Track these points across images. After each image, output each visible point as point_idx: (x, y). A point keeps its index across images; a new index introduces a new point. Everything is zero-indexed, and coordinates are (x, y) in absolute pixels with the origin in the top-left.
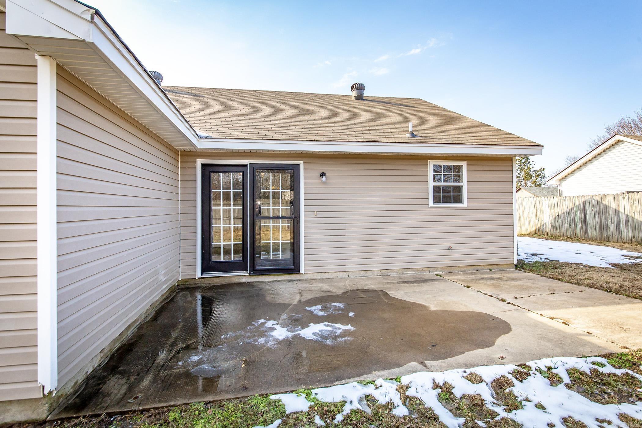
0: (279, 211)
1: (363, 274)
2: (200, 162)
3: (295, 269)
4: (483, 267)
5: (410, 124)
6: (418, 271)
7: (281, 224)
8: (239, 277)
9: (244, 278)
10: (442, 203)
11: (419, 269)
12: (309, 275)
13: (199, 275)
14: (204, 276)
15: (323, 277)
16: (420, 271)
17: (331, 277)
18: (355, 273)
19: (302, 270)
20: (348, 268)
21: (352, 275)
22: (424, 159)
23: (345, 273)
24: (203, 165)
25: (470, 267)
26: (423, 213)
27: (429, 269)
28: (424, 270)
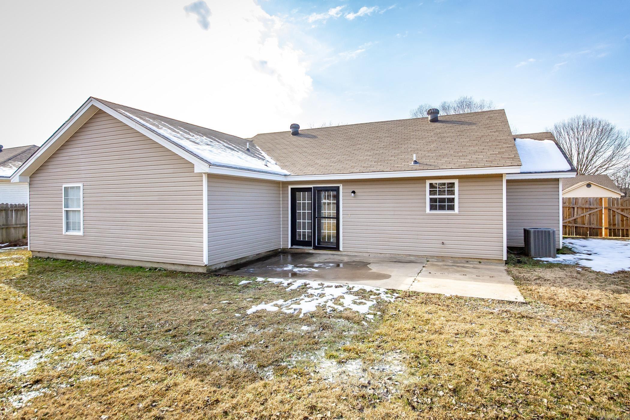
0: (331, 213)
1: (379, 255)
2: (290, 187)
3: (337, 248)
4: (473, 260)
5: (414, 155)
6: (418, 257)
7: (326, 221)
8: (309, 250)
9: (311, 250)
10: (438, 210)
11: (418, 256)
12: (345, 252)
13: (290, 247)
14: (292, 247)
15: (354, 255)
16: (420, 257)
17: (358, 255)
18: (374, 254)
19: (341, 249)
20: (369, 250)
21: (372, 255)
22: (423, 179)
23: (367, 254)
24: (292, 189)
25: (462, 259)
26: (422, 217)
27: (427, 257)
28: (423, 257)
